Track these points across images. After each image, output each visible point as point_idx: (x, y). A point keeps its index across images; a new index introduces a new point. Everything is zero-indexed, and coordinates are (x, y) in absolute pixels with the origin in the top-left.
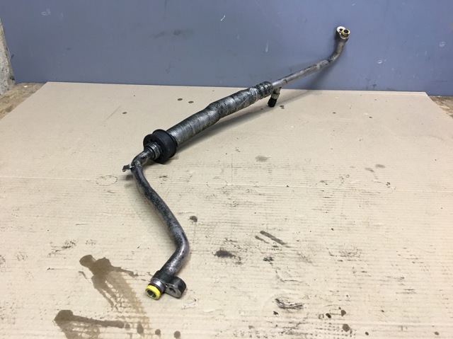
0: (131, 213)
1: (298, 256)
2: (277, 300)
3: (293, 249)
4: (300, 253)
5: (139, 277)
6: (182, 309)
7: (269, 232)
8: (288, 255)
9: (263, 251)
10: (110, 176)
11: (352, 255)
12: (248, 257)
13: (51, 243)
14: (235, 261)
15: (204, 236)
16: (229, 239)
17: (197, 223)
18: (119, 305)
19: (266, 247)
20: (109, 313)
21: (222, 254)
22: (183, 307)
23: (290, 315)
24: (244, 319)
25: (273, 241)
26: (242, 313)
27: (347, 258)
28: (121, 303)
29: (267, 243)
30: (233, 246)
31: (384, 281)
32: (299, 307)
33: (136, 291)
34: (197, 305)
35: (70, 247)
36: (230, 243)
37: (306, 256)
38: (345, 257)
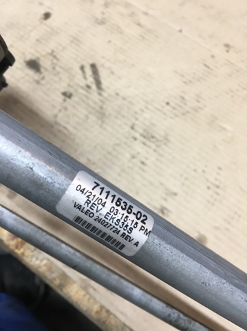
1: (98, 108)
3: (102, 99)
4: (104, 106)
8: (90, 102)
9: (72, 84)
11: (154, 140)
14: (36, 78)
16: (55, 54)
21: (33, 64)
27: (144, 140)
29: (85, 78)
31: (151, 184)
36: (51, 58)
37: (107, 114)
38: (142, 138)
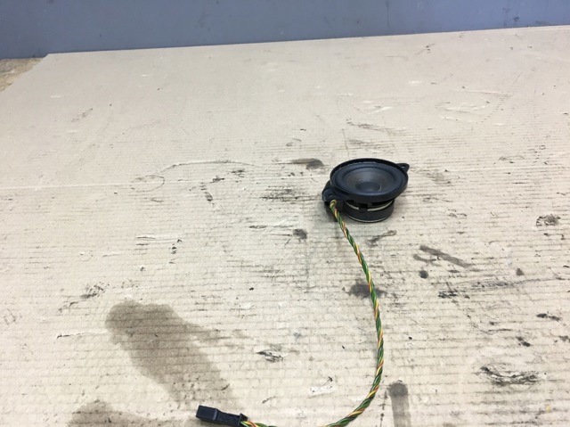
0: (192, 231)
2: (487, 369)
5: (222, 342)
6: (310, 398)
7: (436, 248)
10: (153, 177)
12: (409, 293)
13: (62, 290)
15: (324, 261)
17: (308, 240)
18: (191, 397)
19: (437, 274)
20: (174, 414)
22: (311, 394)
23: (519, 396)
24: (431, 410)
25: (447, 262)
26: (425, 399)
28: (194, 393)
30: (378, 276)
32: (530, 379)
33: (219, 367)
34: (335, 388)
35: (94, 295)
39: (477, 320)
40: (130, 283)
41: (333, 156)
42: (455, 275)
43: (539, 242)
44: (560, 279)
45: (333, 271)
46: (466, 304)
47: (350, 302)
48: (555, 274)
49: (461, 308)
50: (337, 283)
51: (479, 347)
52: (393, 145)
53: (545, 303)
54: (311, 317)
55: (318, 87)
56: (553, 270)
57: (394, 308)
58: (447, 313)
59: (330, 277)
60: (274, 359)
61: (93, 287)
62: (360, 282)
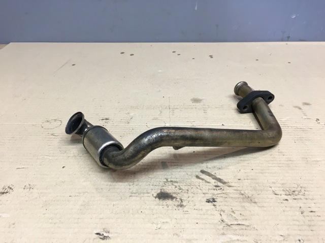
1: (241, 196)
3: (235, 188)
4: (242, 192)
7: (209, 171)
8: (231, 196)
10: (55, 120)
11: (296, 193)
12: (189, 199)
14: (177, 203)
16: (169, 180)
19: (207, 187)
21: (163, 196)
25: (214, 181)
27: (292, 197)
29: (208, 182)
30: (174, 187)
35: (7, 192)
36: (170, 184)
37: (250, 196)
38: (289, 196)
39: (224, 217)
40: (29, 186)
41: (161, 112)
42: (217, 188)
43: (268, 171)
44: (276, 194)
45: (149, 183)
46: (221, 207)
47: (155, 203)
48: (273, 191)
49: (217, 209)
50: (149, 191)
51: (223, 234)
52: (196, 108)
53: (265, 209)
54: (131, 211)
55: (160, 71)
56: (273, 188)
57: (180, 208)
58: (209, 212)
59: (146, 187)
60: (105, 238)
61: (7, 187)
62: (162, 191)
